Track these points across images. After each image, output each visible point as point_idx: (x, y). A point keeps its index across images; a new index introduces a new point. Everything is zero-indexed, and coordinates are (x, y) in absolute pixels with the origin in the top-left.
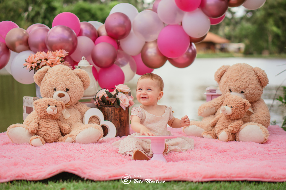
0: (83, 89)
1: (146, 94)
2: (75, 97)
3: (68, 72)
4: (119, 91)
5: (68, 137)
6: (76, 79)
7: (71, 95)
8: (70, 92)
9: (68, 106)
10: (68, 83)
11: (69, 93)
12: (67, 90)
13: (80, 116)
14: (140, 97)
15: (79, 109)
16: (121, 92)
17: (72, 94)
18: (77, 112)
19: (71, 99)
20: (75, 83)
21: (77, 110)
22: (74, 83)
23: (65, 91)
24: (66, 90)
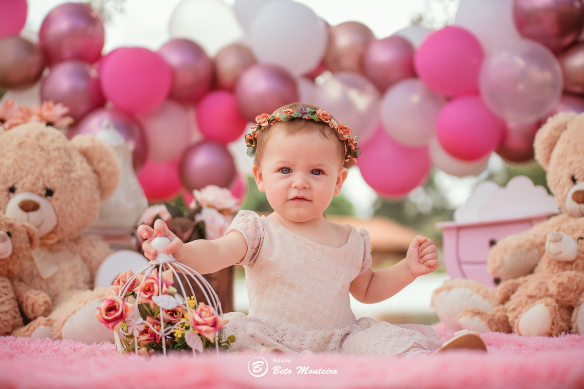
0: (97, 196)
1: (308, 187)
2: (71, 215)
3: (53, 141)
4: (204, 204)
5: (39, 325)
6: (78, 164)
7: (61, 209)
8: (57, 199)
9: (50, 242)
10: (51, 170)
11: (54, 202)
12: (49, 193)
13: (84, 275)
14: (287, 195)
15: (85, 254)
16: (211, 206)
17: (64, 206)
18: (78, 261)
19: (60, 219)
20: (73, 175)
21: (78, 257)
22: (69, 172)
23: (40, 195)
24: (44, 192)
